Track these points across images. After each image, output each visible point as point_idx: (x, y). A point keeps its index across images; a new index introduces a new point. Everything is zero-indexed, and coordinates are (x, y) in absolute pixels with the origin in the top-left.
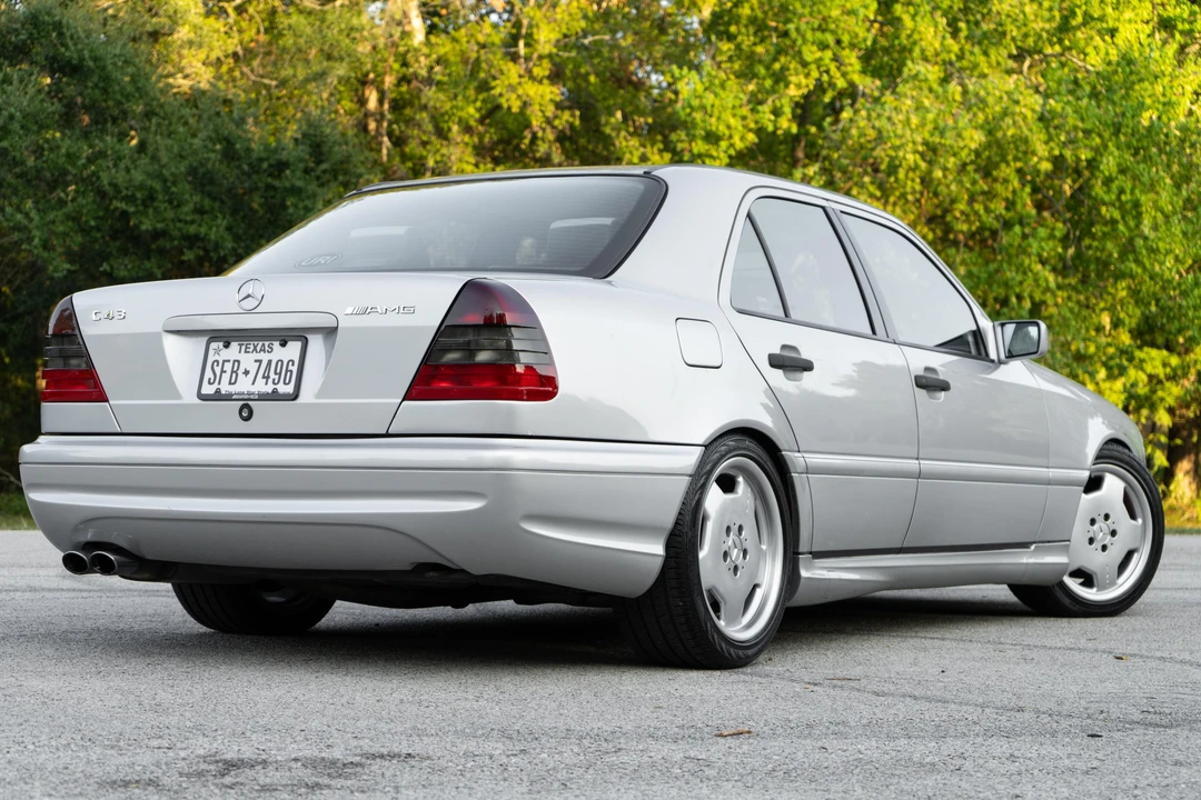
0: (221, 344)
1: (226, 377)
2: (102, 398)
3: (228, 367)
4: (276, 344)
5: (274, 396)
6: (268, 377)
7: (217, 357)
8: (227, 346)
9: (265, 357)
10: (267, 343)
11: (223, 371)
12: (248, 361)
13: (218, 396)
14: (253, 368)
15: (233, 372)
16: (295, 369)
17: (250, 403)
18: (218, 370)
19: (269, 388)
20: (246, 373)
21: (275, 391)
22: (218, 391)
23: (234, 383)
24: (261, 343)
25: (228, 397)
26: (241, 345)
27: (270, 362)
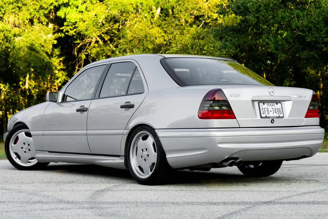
0: (262, 104)
1: (266, 112)
2: (234, 118)
3: (266, 110)
4: (275, 104)
5: (279, 117)
6: (276, 112)
7: (262, 107)
8: (264, 104)
9: (274, 107)
10: (273, 104)
11: (265, 111)
12: (270, 108)
13: (266, 117)
14: (272, 110)
15: (267, 111)
16: (281, 110)
17: (273, 119)
18: (264, 110)
19: (278, 115)
20: (271, 111)
21: (279, 116)
22: (266, 116)
23: (269, 114)
24: (272, 104)
25: (269, 117)
26: (267, 104)
27: (275, 109)
